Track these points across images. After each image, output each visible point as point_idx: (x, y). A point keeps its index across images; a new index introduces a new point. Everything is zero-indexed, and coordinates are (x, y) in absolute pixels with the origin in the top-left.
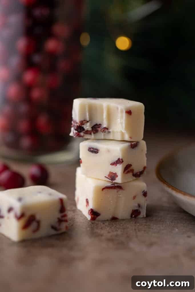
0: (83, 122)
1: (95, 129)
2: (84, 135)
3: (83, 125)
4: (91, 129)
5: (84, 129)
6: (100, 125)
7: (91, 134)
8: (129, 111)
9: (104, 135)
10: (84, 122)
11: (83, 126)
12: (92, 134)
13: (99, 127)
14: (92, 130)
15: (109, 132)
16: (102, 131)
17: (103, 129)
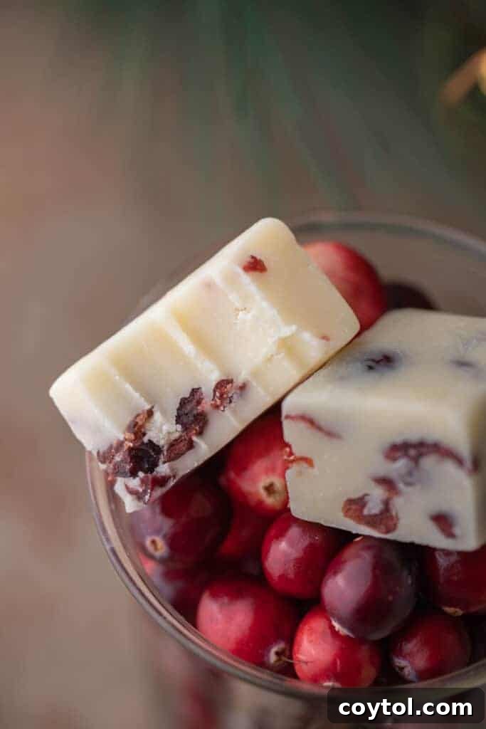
0: (136, 424)
1: (191, 418)
2: (172, 469)
3: (144, 434)
4: (179, 427)
5: (156, 449)
6: (195, 391)
7: (191, 445)
8: (249, 259)
9: (234, 412)
10: (140, 423)
11: (146, 439)
12: (195, 438)
13: (199, 403)
14: (186, 428)
15: (243, 388)
16: (218, 402)
17: (218, 394)
